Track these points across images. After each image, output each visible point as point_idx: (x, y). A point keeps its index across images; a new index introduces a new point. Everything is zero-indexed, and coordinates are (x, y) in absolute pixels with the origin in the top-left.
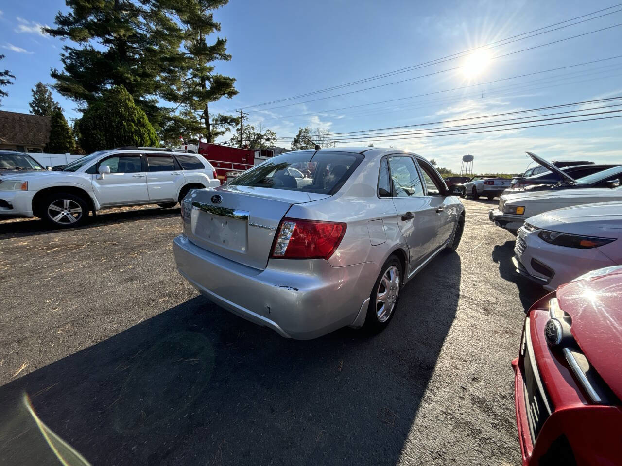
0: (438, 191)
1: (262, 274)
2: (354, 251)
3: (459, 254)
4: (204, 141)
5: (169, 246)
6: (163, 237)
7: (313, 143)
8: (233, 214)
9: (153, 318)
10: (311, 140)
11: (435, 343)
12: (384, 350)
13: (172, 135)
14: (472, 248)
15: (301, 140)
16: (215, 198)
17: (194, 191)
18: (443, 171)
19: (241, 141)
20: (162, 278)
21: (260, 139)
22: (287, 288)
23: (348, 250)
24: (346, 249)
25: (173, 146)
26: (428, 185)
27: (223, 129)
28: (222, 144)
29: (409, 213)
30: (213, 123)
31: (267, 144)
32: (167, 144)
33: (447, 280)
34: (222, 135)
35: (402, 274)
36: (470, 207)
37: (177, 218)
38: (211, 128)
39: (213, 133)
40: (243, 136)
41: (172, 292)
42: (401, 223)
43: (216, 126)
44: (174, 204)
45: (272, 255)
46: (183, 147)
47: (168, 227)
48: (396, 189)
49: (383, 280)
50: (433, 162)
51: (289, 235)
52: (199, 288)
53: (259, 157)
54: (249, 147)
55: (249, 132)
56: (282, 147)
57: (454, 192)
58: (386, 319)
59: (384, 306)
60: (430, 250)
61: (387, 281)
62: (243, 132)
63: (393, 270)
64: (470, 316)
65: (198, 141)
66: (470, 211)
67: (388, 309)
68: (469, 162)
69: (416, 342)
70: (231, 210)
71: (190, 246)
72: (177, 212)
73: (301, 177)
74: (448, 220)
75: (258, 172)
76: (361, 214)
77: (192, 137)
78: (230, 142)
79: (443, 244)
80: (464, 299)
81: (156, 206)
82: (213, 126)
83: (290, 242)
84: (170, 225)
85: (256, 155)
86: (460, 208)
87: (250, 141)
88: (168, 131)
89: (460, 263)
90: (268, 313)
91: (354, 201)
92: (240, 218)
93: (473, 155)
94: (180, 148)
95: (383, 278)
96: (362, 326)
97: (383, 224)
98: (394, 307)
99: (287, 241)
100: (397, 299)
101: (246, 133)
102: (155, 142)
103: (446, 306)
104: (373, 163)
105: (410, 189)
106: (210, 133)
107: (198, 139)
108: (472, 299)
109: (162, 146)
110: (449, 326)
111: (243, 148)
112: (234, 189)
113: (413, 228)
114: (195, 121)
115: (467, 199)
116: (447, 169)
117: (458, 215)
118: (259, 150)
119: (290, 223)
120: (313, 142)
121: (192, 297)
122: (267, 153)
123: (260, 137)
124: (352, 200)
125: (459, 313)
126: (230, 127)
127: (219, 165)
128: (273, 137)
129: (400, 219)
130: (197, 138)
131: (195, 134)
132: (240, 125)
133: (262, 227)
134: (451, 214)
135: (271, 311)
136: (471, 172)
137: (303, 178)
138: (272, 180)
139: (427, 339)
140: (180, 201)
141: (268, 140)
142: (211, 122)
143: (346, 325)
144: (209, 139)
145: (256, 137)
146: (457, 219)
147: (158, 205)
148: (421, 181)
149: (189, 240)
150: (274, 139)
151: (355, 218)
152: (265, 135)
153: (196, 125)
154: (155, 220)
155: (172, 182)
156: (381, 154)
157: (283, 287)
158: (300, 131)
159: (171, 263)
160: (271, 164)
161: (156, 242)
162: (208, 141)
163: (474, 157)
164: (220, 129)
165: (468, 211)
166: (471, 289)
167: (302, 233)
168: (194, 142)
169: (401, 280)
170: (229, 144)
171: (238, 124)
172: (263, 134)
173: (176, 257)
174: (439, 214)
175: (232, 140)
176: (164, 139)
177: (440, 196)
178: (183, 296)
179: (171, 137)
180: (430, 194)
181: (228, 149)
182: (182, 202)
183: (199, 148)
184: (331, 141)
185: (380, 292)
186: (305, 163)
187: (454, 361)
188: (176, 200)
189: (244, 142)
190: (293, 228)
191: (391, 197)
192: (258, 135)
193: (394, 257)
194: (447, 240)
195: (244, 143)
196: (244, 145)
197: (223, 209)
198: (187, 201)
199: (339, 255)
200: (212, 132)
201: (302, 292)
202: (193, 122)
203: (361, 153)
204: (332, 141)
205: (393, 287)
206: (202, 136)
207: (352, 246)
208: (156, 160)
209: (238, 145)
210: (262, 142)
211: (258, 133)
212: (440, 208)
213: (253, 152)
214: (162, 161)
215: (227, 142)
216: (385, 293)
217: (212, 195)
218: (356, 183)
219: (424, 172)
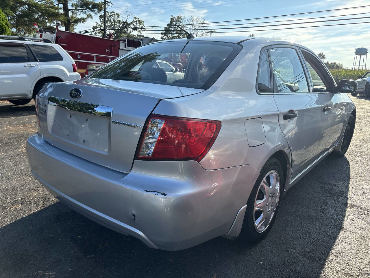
0: (325, 88)
1: (126, 177)
2: (229, 152)
3: (348, 159)
4: (62, 28)
5: (21, 148)
6: (15, 138)
7: (187, 33)
8: (94, 111)
9: (4, 227)
10: (184, 29)
11: (318, 255)
12: (261, 263)
13: (25, 21)
14: (363, 152)
15: (172, 29)
16: (73, 92)
17: (50, 84)
18: (333, 66)
19: (104, 30)
20: (13, 183)
21: (126, 27)
22: (155, 193)
23: (222, 151)
24: (220, 150)
25: (27, 35)
26: (314, 81)
27: (85, 16)
28: (83, 33)
29: (291, 111)
30: (72, 8)
31: (135, 33)
32: (19, 32)
33: (334, 188)
34: (83, 22)
35: (283, 179)
36: (362, 106)
37: (31, 116)
38: (70, 14)
39: (73, 20)
40: (107, 24)
41: (25, 199)
42: (282, 121)
43: (75, 12)
44: (28, 100)
45: (137, 157)
46: (38, 35)
47: (21, 127)
48: (278, 85)
49: (262, 186)
50: (322, 56)
51: (157, 134)
52: (56, 193)
53: (125, 48)
54: (114, 37)
55: (114, 20)
56: (152, 38)
57: (343, 88)
58: (264, 229)
59: (262, 214)
60: (314, 154)
61: (266, 187)
62: (106, 19)
63: (273, 175)
64: (358, 227)
65: (56, 29)
66: (362, 110)
67: (266, 218)
68: (362, 56)
69: (297, 254)
70: (92, 105)
71: (47, 147)
72: (31, 110)
73: (172, 71)
74: (336, 120)
75: (123, 64)
76: (239, 111)
77: (48, 24)
78: (92, 30)
79: (330, 148)
80: (353, 208)
81: (7, 103)
82: (72, 12)
83: (157, 142)
84: (24, 124)
85: (122, 46)
86: (350, 107)
87: (114, 29)
88: (20, 16)
89: (349, 169)
90: (133, 220)
91: (231, 97)
92: (102, 115)
93: (367, 48)
94: (34, 36)
95: (262, 183)
96: (237, 236)
97: (262, 123)
98: (274, 216)
99: (155, 141)
100: (278, 207)
101: (110, 21)
102: (6, 30)
103: (332, 215)
104: (252, 55)
105: (293, 85)
106: (68, 20)
107: (55, 27)
108: (361, 209)
109: (13, 34)
110: (335, 238)
111: (106, 37)
112: (97, 82)
113: (297, 128)
114: (51, 5)
115: (360, 97)
116: (338, 63)
117: (347, 115)
118: (125, 41)
119: (158, 120)
120: (187, 31)
121: (49, 205)
122: (134, 43)
123: (126, 25)
124: (228, 95)
125: (346, 224)
126: (92, 13)
127: (79, 56)
128: (141, 26)
129: (282, 117)
130: (54, 25)
131: (51, 21)
132: (103, 11)
133: (127, 125)
134: (340, 114)
135: (136, 219)
136: (364, 67)
137: (175, 72)
138: (139, 73)
139: (310, 252)
140: (34, 97)
141: (135, 29)
142: (70, 7)
143: (220, 235)
144: (67, 26)
145: (121, 25)
146: (346, 119)
147: (9, 101)
148: (306, 76)
149: (45, 140)
150: (142, 28)
151: (232, 115)
152: (131, 23)
153: (52, 10)
154: (6, 119)
155: (25, 75)
156: (262, 45)
157: (150, 191)
158: (171, 19)
159: (25, 166)
160: (137, 55)
161: (7, 144)
162: (67, 28)
163: (368, 50)
164: (80, 15)
165: (360, 110)
166: (361, 197)
167: (171, 132)
168: (51, 30)
169: (282, 187)
170: (90, 33)
171: (101, 10)
172: (129, 22)
173: (30, 159)
174: (326, 113)
175: (94, 28)
176: (16, 26)
177: (327, 93)
178: (38, 203)
179: (24, 24)
180: (315, 90)
181: (90, 38)
182: (37, 97)
183: (57, 36)
184: (206, 31)
185: (258, 199)
186: (177, 55)
187: (340, 275)
188: (30, 96)
189: (108, 30)
190: (161, 126)
191: (272, 93)
192: (124, 23)
193: (274, 160)
194: (334, 143)
195: (108, 32)
196: (108, 35)
197: (83, 105)
198: (43, 95)
199: (212, 157)
200: (71, 19)
201: (170, 197)
202: (49, 7)
203: (239, 43)
204: (208, 31)
205: (273, 194)
206: (60, 23)
207: (226, 146)
208: (7, 50)
209: (101, 35)
210: (129, 32)
211: (124, 21)
212: (327, 106)
213: (118, 42)
214: (14, 51)
215: (89, 31)
216: (264, 200)
217: (71, 90)
218: (232, 76)
219: (310, 65)
